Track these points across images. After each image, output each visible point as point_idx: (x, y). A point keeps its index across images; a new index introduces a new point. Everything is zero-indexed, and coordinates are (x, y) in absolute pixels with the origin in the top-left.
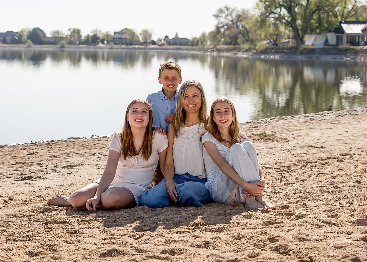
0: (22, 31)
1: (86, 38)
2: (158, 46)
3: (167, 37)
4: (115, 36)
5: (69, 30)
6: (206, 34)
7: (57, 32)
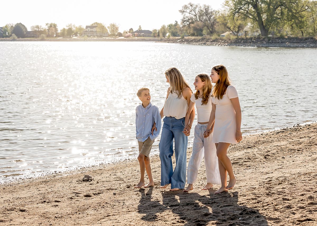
0: (6, 27)
1: (62, 32)
2: (125, 37)
3: (131, 29)
4: (87, 30)
5: (47, 24)
6: (165, 27)
7: (37, 27)
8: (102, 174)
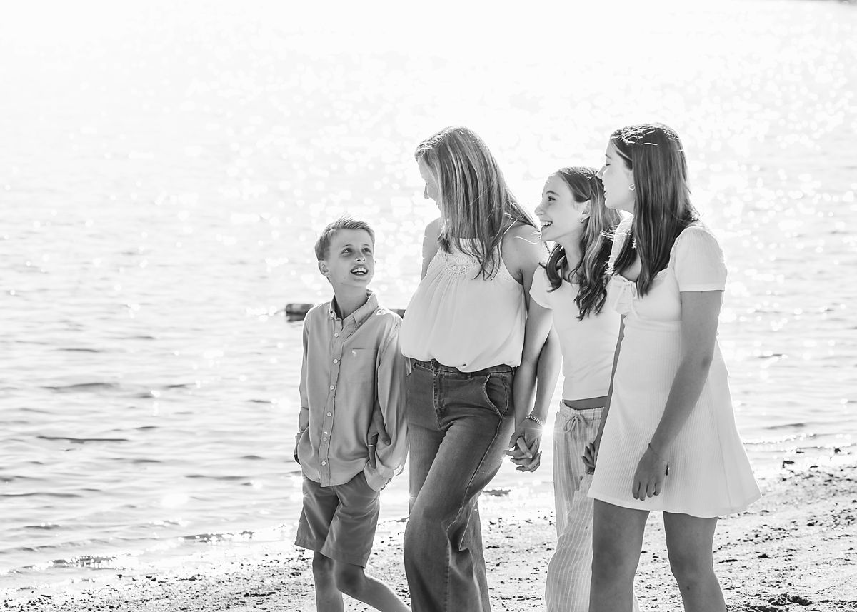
8: (498, 565)
